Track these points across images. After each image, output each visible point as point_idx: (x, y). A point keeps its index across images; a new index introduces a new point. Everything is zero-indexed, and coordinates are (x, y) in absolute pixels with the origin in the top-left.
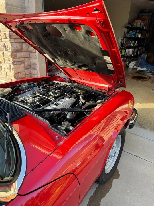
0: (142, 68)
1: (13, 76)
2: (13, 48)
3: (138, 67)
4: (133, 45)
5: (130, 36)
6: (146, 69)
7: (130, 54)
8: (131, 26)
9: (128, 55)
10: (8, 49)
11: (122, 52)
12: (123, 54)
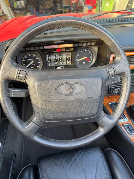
7: (22, 5)
9: (20, 7)
11: (14, 5)
12: (15, 6)
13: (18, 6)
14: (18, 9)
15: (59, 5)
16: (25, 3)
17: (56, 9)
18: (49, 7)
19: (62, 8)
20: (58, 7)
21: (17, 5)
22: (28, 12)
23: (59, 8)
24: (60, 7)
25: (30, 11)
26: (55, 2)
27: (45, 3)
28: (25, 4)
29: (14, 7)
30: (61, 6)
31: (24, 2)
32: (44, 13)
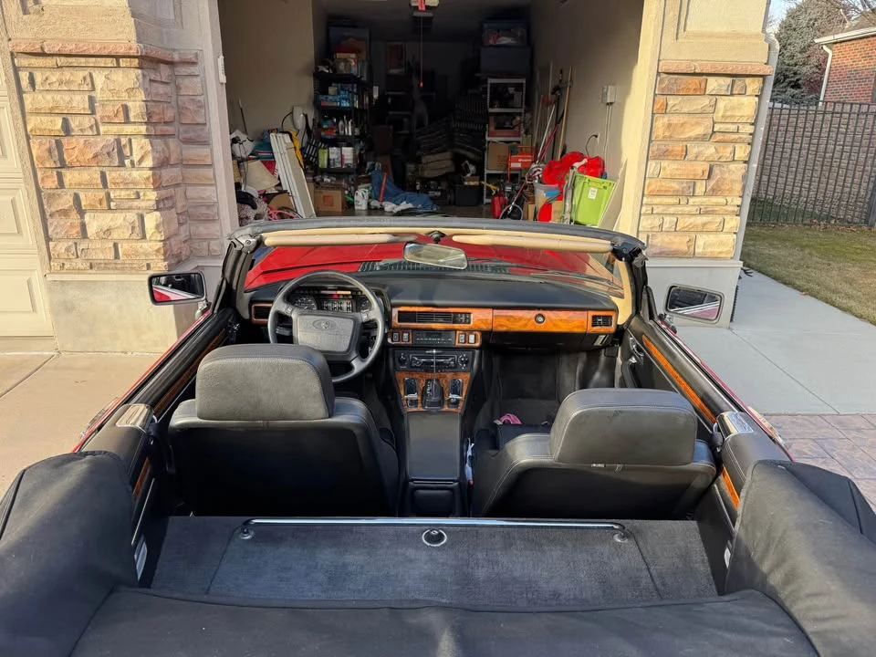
0: (398, 205)
1: (158, 251)
2: (157, 155)
3: (384, 203)
4: (350, 134)
5: (335, 104)
6: (410, 206)
7: (346, 162)
8: (331, 72)
9: (339, 165)
10: (136, 158)
11: (320, 157)
12: (323, 163)
13: (332, 162)
14: (329, 171)
15: (472, 168)
16: (357, 153)
17: (461, 182)
18: (437, 174)
19: (482, 179)
20: (469, 175)
21: (329, 160)
22: (364, 183)
23: (469, 180)
24: (472, 175)
25: (369, 180)
26: (458, 160)
27: (424, 160)
28: (355, 159)
29: (317, 165)
30: (480, 173)
31: (354, 151)
32: (418, 187)
